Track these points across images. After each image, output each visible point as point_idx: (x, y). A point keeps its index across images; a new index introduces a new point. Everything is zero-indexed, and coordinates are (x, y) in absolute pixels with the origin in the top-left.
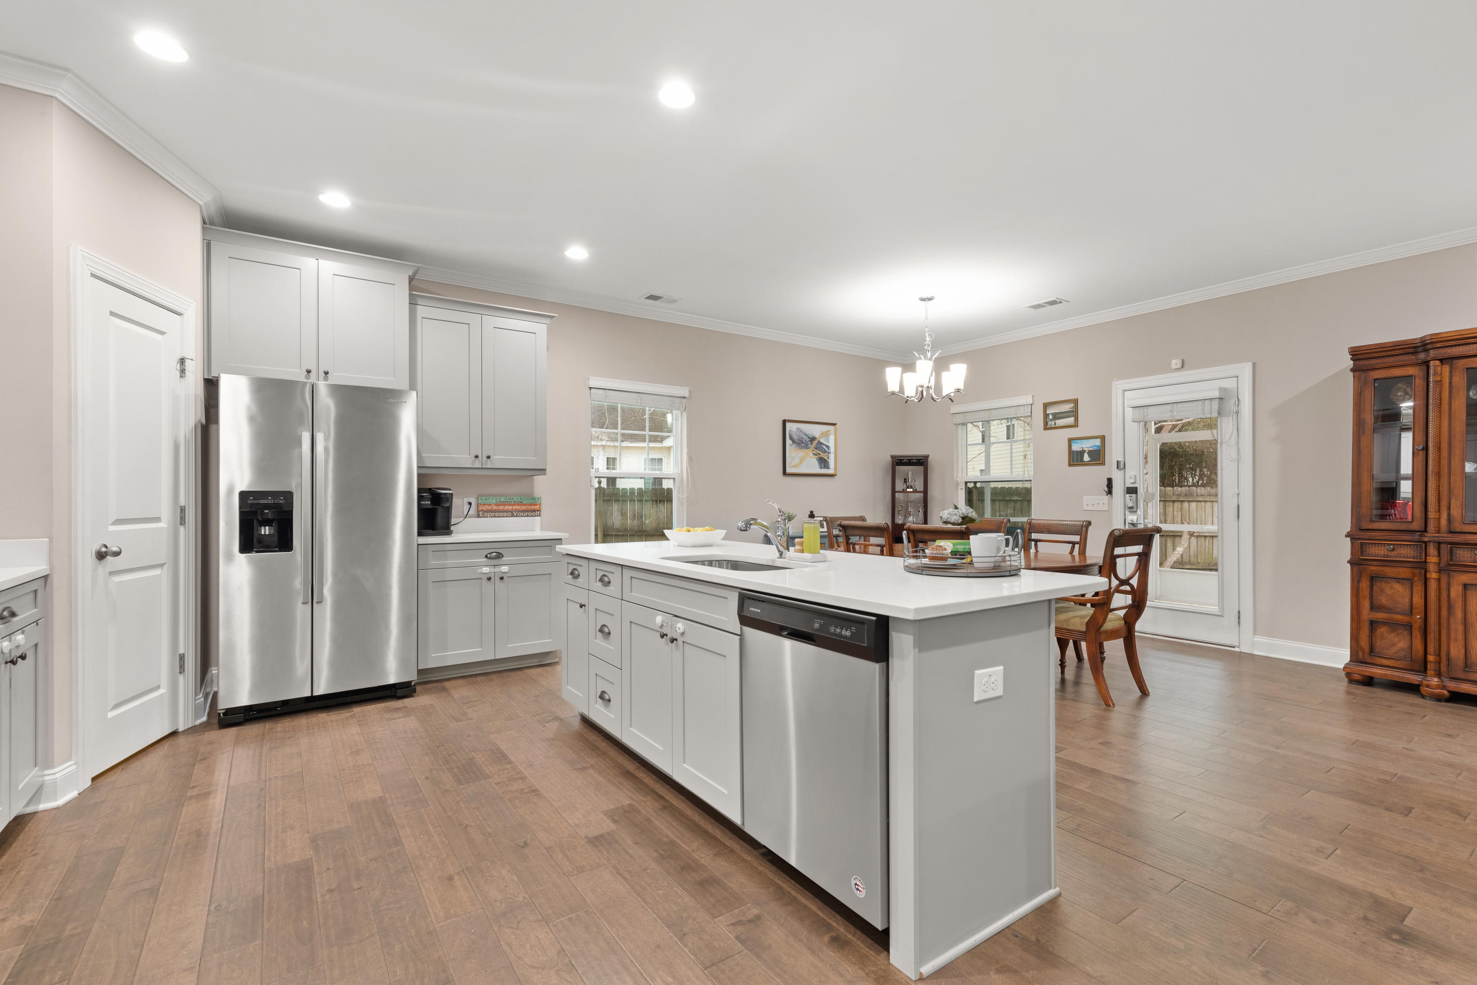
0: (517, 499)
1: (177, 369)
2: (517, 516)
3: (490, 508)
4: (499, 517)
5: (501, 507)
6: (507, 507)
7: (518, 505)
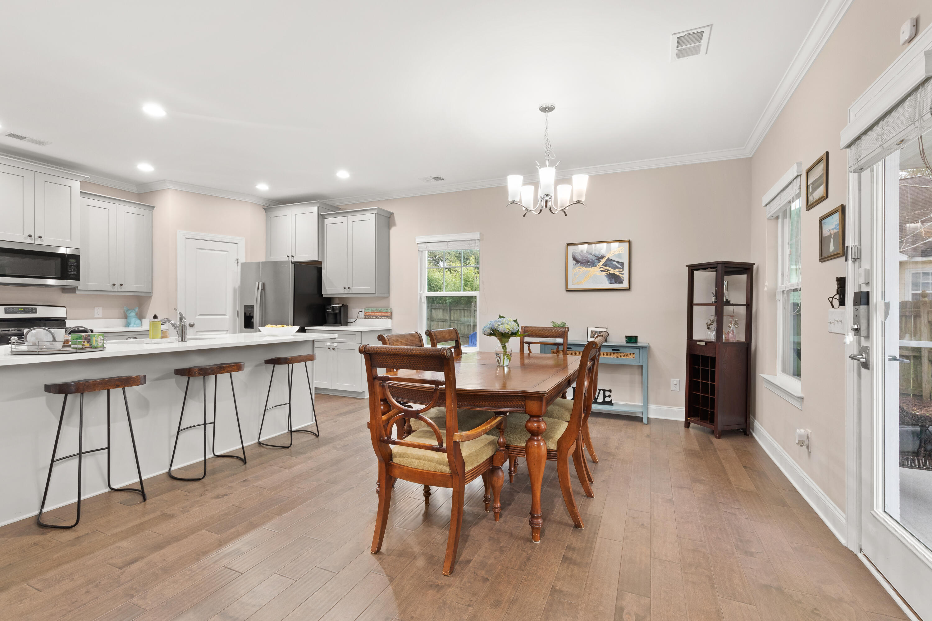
0: (380, 309)
1: (235, 263)
2: (380, 319)
3: (369, 314)
4: (372, 319)
5: (373, 314)
6: (376, 314)
7: (381, 313)
